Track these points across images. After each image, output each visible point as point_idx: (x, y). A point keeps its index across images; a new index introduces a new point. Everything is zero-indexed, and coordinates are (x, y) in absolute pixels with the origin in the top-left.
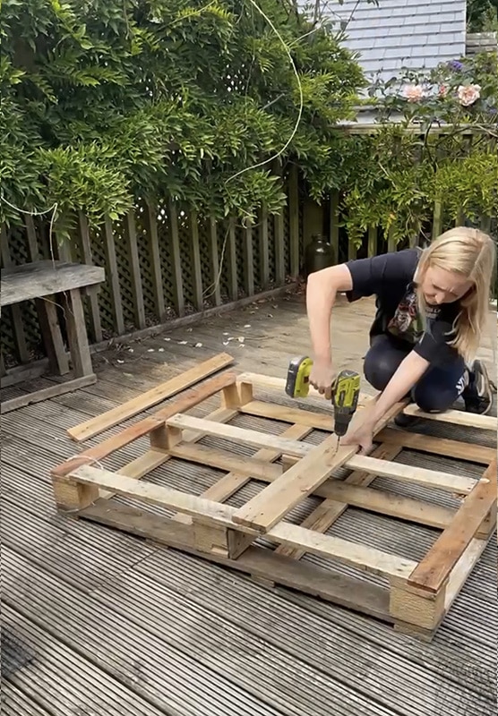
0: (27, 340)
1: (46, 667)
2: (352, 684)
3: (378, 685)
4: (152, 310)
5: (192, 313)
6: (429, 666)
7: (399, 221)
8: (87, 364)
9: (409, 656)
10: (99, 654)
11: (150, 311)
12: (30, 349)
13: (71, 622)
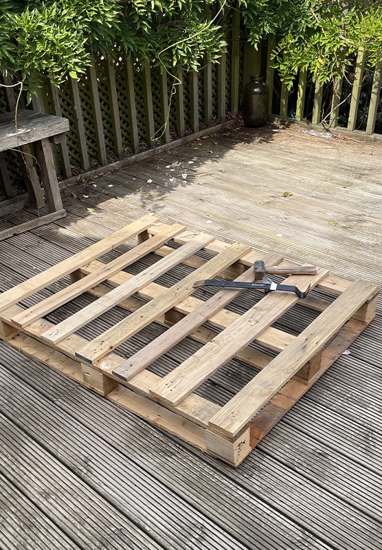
0: (11, 178)
1: (22, 459)
2: (240, 482)
3: (259, 484)
4: (112, 147)
5: (146, 150)
6: (299, 470)
7: (327, 65)
8: (58, 201)
9: (285, 462)
10: (59, 450)
11: (111, 149)
12: (13, 185)
13: (40, 424)
